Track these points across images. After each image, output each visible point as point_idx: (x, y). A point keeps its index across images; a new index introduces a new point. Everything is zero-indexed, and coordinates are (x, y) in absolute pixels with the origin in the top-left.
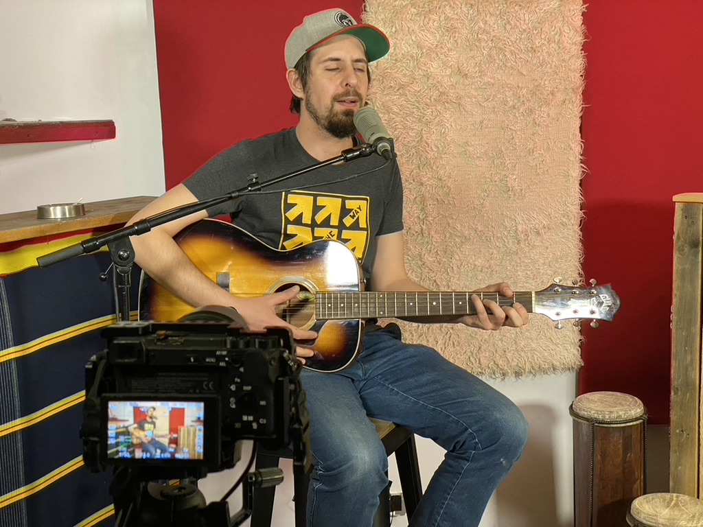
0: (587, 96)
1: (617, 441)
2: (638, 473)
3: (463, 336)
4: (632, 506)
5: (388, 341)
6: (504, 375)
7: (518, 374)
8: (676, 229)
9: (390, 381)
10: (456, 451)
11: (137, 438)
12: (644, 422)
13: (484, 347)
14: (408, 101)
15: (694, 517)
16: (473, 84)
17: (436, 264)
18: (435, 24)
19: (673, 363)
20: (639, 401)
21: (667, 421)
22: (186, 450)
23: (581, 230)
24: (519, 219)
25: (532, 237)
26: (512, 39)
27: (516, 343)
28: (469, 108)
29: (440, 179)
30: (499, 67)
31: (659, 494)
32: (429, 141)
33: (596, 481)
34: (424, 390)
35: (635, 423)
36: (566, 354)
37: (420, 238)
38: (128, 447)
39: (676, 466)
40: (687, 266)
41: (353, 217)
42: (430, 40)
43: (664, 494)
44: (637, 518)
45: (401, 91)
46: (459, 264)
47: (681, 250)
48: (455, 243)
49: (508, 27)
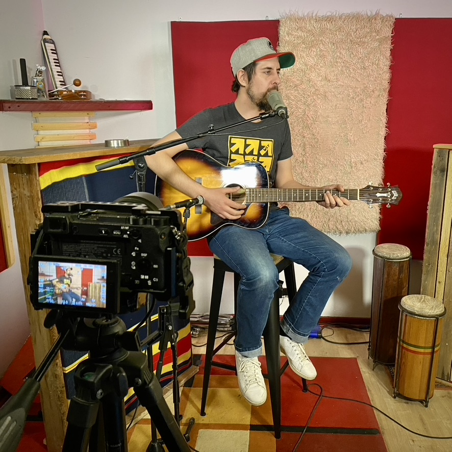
0: (391, 93)
1: (396, 268)
2: (406, 285)
3: (321, 213)
4: (402, 300)
5: (283, 215)
6: (341, 233)
7: (347, 233)
8: (433, 162)
9: (282, 235)
10: (314, 272)
11: (59, 289)
12: (410, 259)
13: (331, 219)
14: (299, 93)
15: (433, 307)
16: (333, 85)
17: (309, 177)
18: (315, 53)
19: (427, 230)
20: (408, 249)
21: (422, 259)
22: (93, 300)
23: (384, 162)
24: (352, 156)
25: (359, 165)
26: (354, 62)
27: (347, 217)
28: (330, 98)
29: (314, 135)
30: (347, 77)
31: (415, 295)
32: (309, 115)
33: (384, 287)
34: (299, 241)
35: (405, 260)
36: (372, 224)
37: (302, 164)
38: (53, 295)
39: (425, 281)
40: (438, 182)
41: (265, 150)
42: (311, 62)
43: (418, 295)
44: (404, 307)
45: (295, 88)
46: (321, 177)
47: (435, 173)
48: (320, 167)
49: (352, 56)
